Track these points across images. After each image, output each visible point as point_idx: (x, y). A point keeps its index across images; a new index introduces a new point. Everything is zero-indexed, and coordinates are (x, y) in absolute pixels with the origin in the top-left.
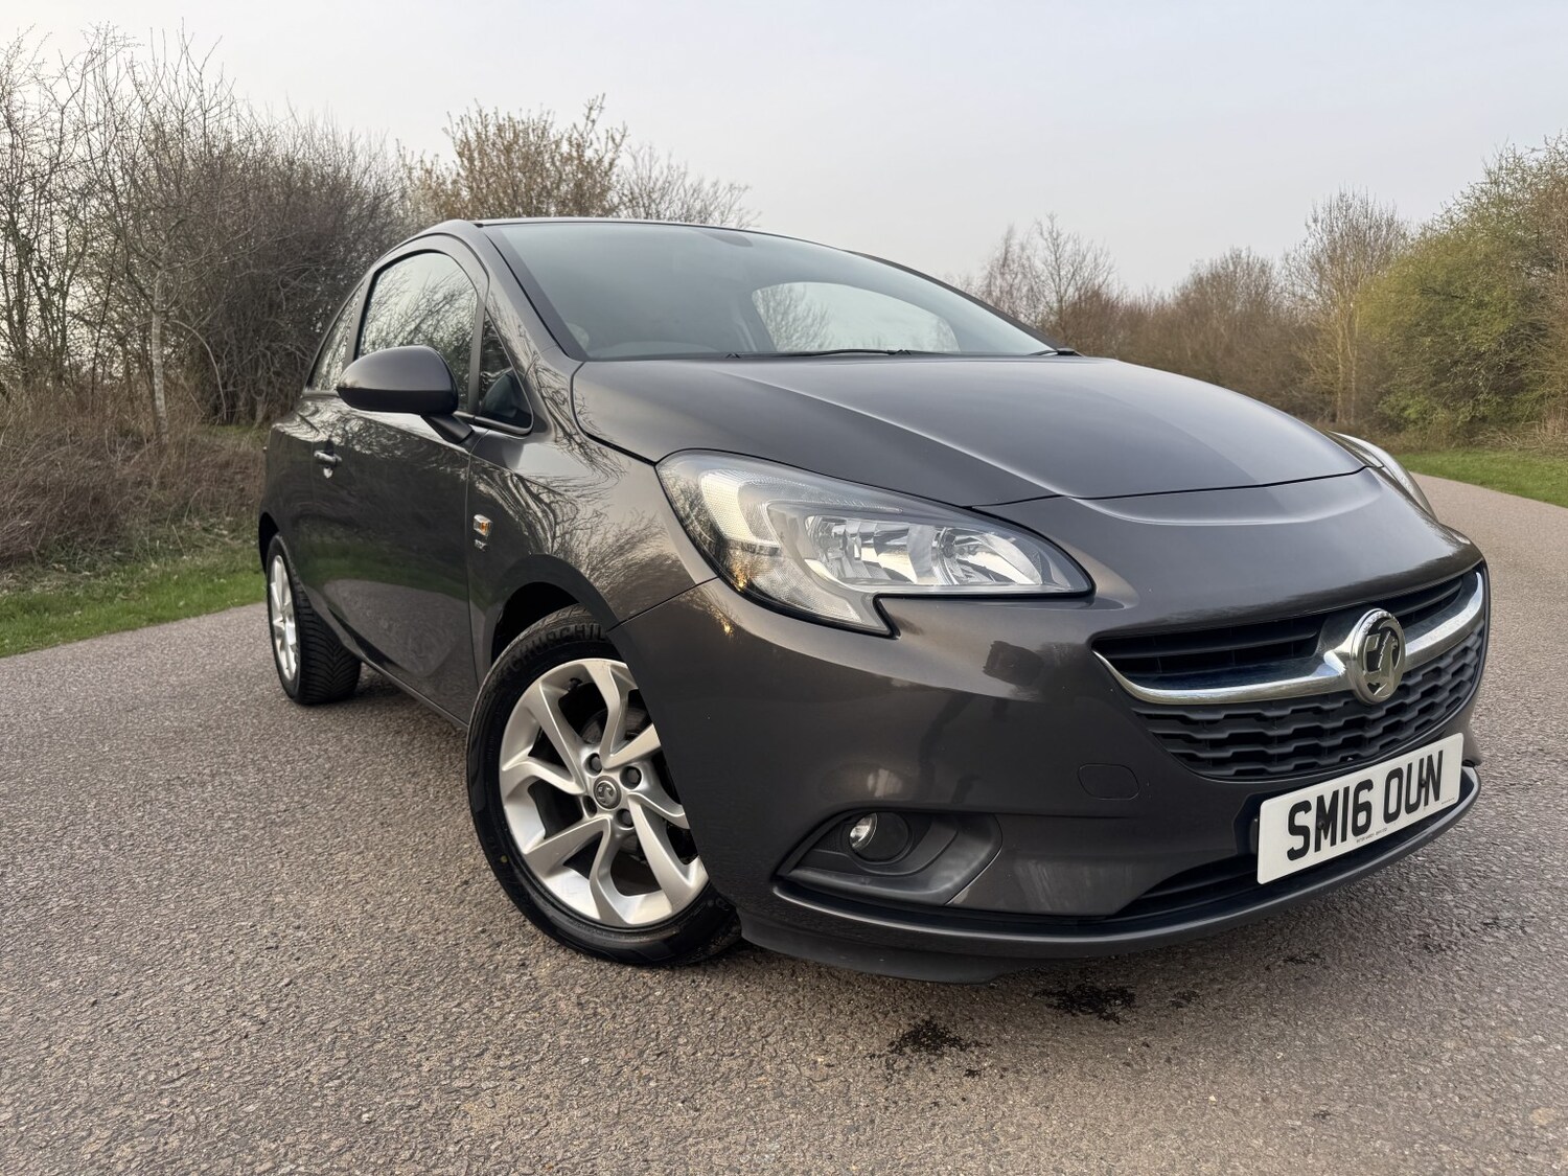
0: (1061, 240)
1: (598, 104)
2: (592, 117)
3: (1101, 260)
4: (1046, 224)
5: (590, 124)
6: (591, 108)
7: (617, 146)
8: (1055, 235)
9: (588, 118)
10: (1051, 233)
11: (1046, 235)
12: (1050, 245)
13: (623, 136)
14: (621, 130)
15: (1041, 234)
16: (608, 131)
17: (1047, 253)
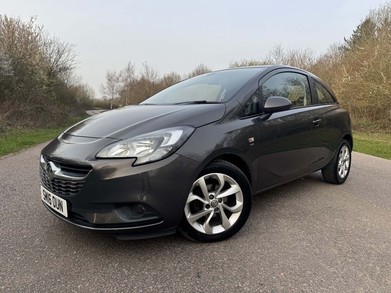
0: (148, 68)
1: (35, 17)
2: (32, 21)
3: (157, 74)
4: (145, 64)
5: (32, 23)
6: (32, 18)
7: (40, 30)
8: (147, 66)
9: (31, 21)
10: (146, 66)
11: (145, 66)
12: (146, 68)
13: (43, 27)
14: (42, 26)
15: (144, 66)
16: (36, 25)
17: (145, 70)
